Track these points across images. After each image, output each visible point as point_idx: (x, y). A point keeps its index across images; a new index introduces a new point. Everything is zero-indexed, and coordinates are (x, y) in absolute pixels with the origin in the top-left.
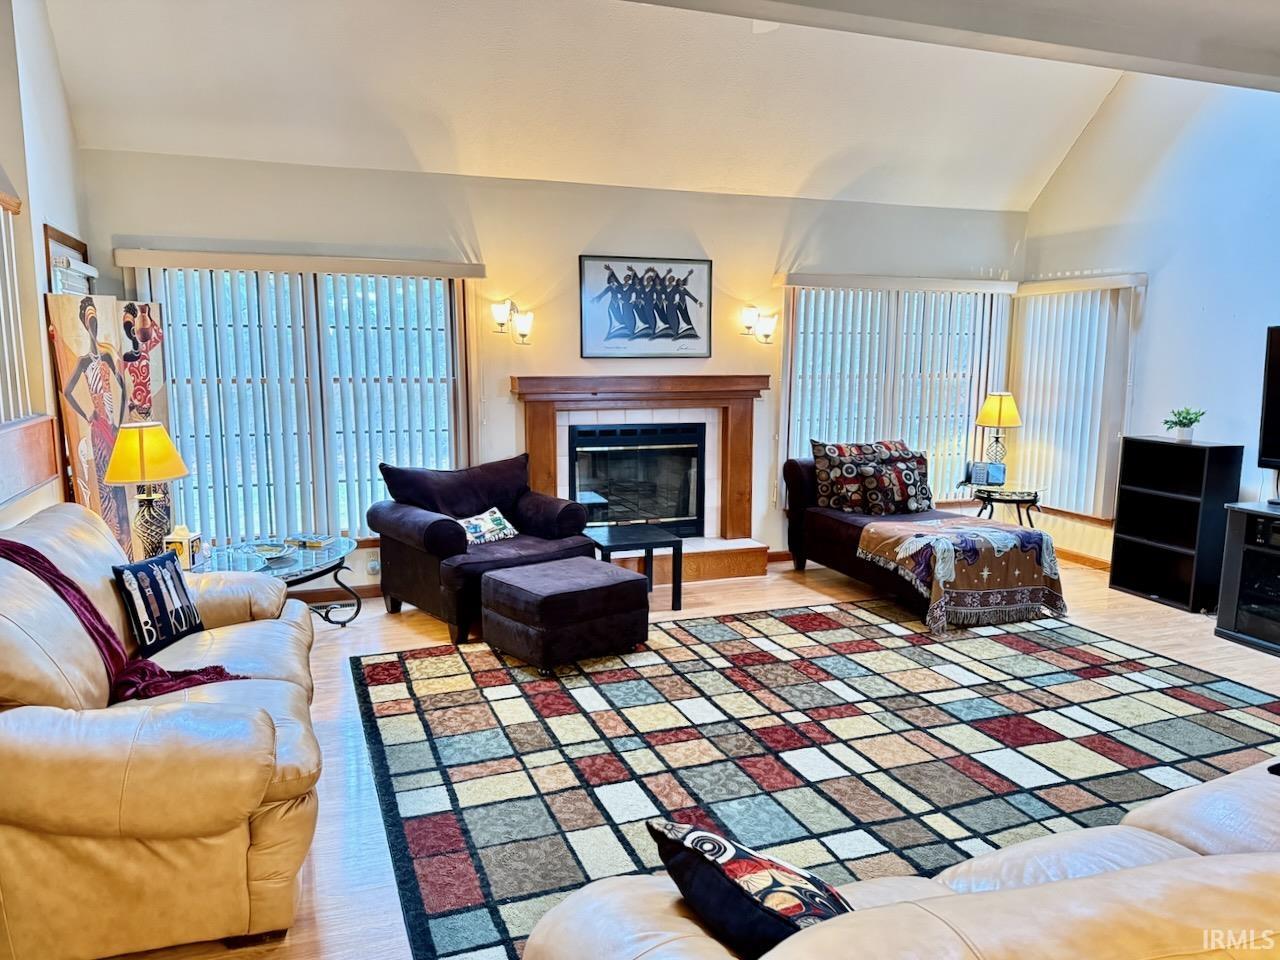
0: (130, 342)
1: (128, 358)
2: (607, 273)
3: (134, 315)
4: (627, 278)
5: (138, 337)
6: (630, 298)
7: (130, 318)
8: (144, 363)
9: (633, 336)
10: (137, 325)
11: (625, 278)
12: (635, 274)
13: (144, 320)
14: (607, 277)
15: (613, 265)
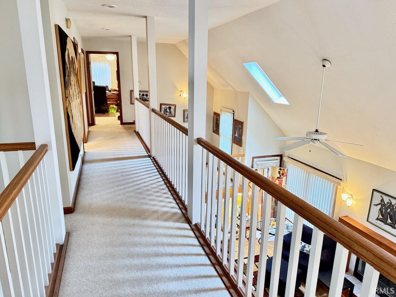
0: (279, 175)
1: (278, 178)
2: (381, 198)
3: (281, 170)
4: (388, 203)
5: (281, 174)
6: (388, 210)
7: (280, 171)
8: (282, 179)
9: (386, 223)
10: (281, 172)
11: (387, 202)
12: (391, 202)
13: (283, 171)
14: (381, 199)
15: (384, 197)
